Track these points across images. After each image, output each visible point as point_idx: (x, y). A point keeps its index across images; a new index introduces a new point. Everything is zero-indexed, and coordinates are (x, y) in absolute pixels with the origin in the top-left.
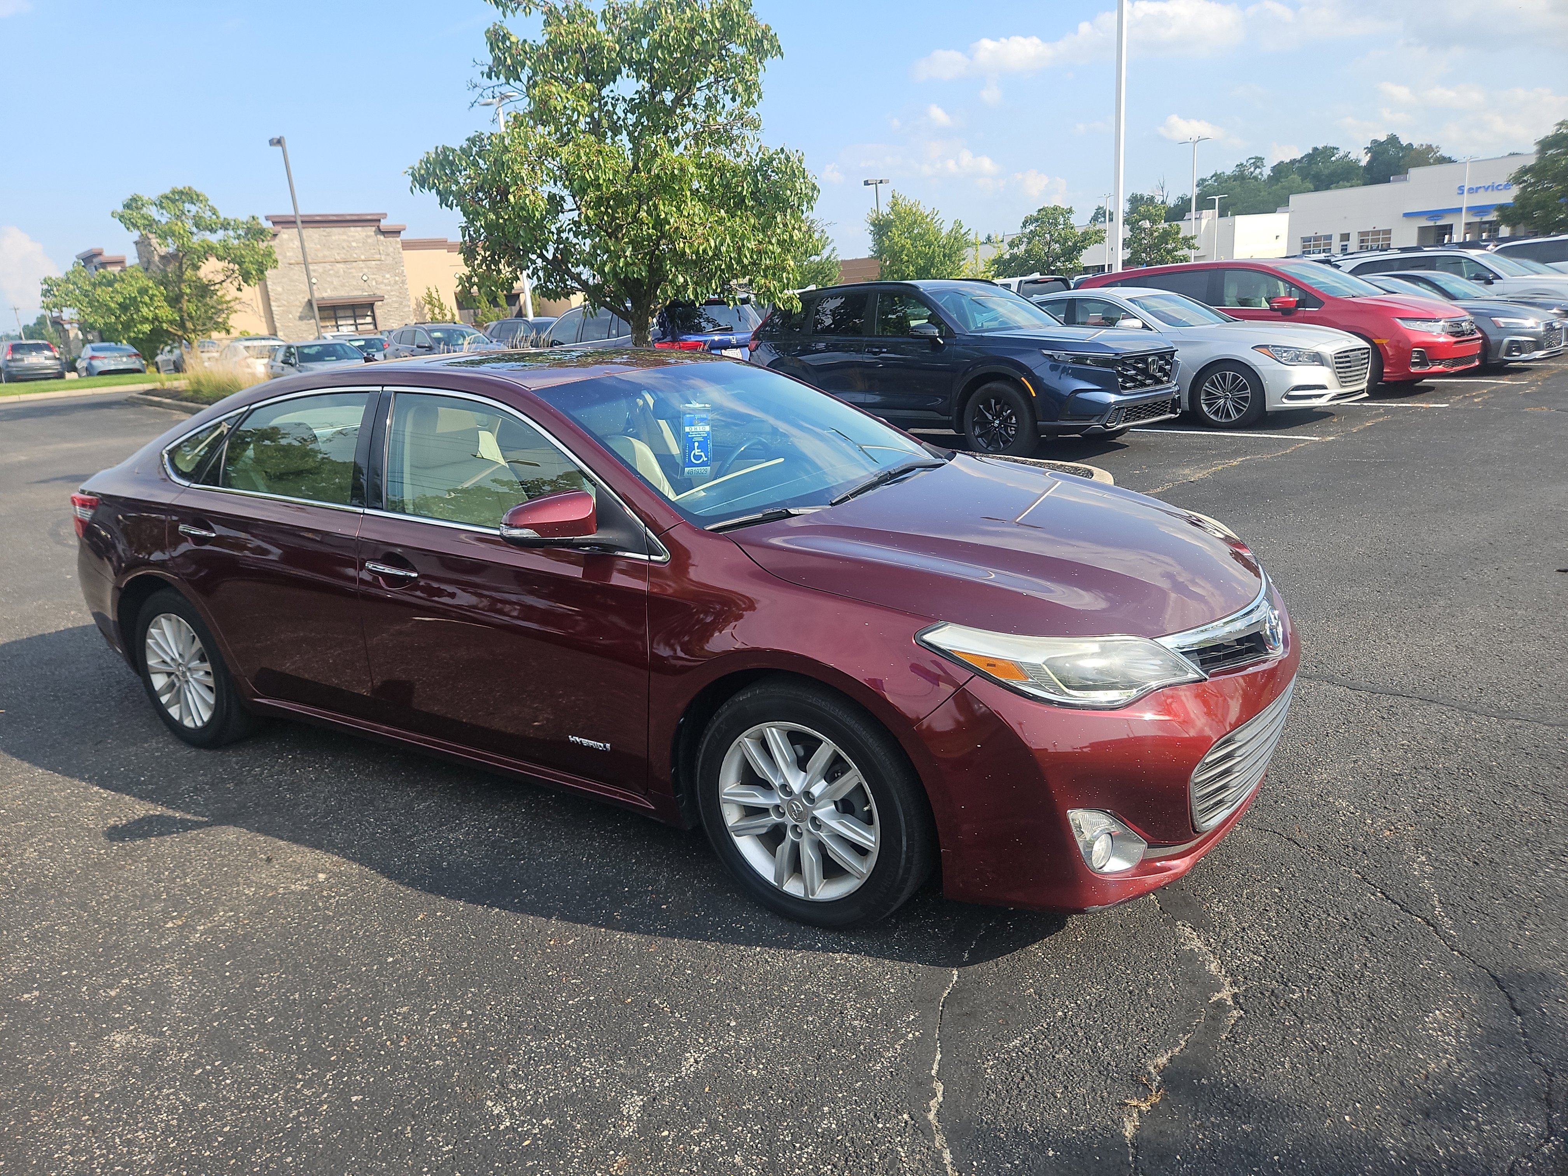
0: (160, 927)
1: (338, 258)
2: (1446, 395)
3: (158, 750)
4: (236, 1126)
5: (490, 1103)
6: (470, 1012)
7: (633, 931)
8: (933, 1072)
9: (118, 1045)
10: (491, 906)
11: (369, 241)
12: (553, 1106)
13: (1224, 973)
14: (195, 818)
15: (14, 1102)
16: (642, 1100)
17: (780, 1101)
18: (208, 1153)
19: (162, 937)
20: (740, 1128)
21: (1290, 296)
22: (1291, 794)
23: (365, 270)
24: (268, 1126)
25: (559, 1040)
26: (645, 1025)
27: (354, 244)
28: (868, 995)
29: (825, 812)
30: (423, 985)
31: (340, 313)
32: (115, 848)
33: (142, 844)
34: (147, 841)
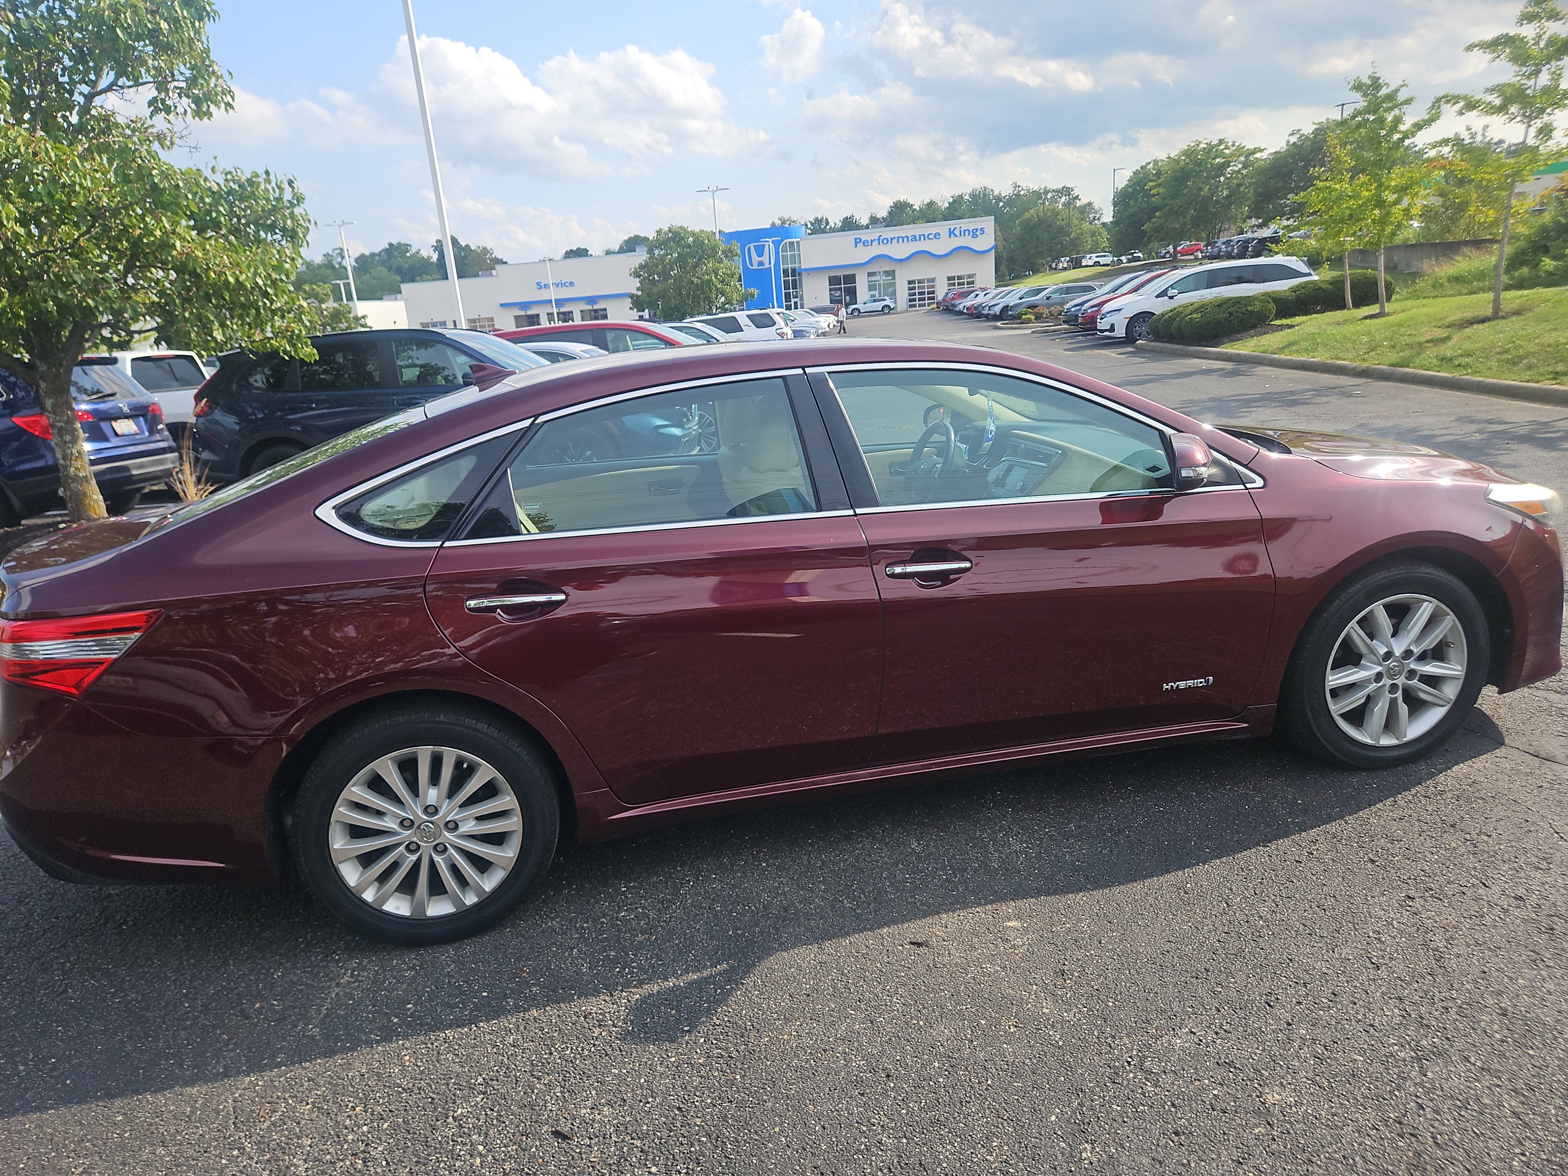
29: (1415, 663)
32: (702, 1040)
33: (726, 1019)
34: (722, 1014)
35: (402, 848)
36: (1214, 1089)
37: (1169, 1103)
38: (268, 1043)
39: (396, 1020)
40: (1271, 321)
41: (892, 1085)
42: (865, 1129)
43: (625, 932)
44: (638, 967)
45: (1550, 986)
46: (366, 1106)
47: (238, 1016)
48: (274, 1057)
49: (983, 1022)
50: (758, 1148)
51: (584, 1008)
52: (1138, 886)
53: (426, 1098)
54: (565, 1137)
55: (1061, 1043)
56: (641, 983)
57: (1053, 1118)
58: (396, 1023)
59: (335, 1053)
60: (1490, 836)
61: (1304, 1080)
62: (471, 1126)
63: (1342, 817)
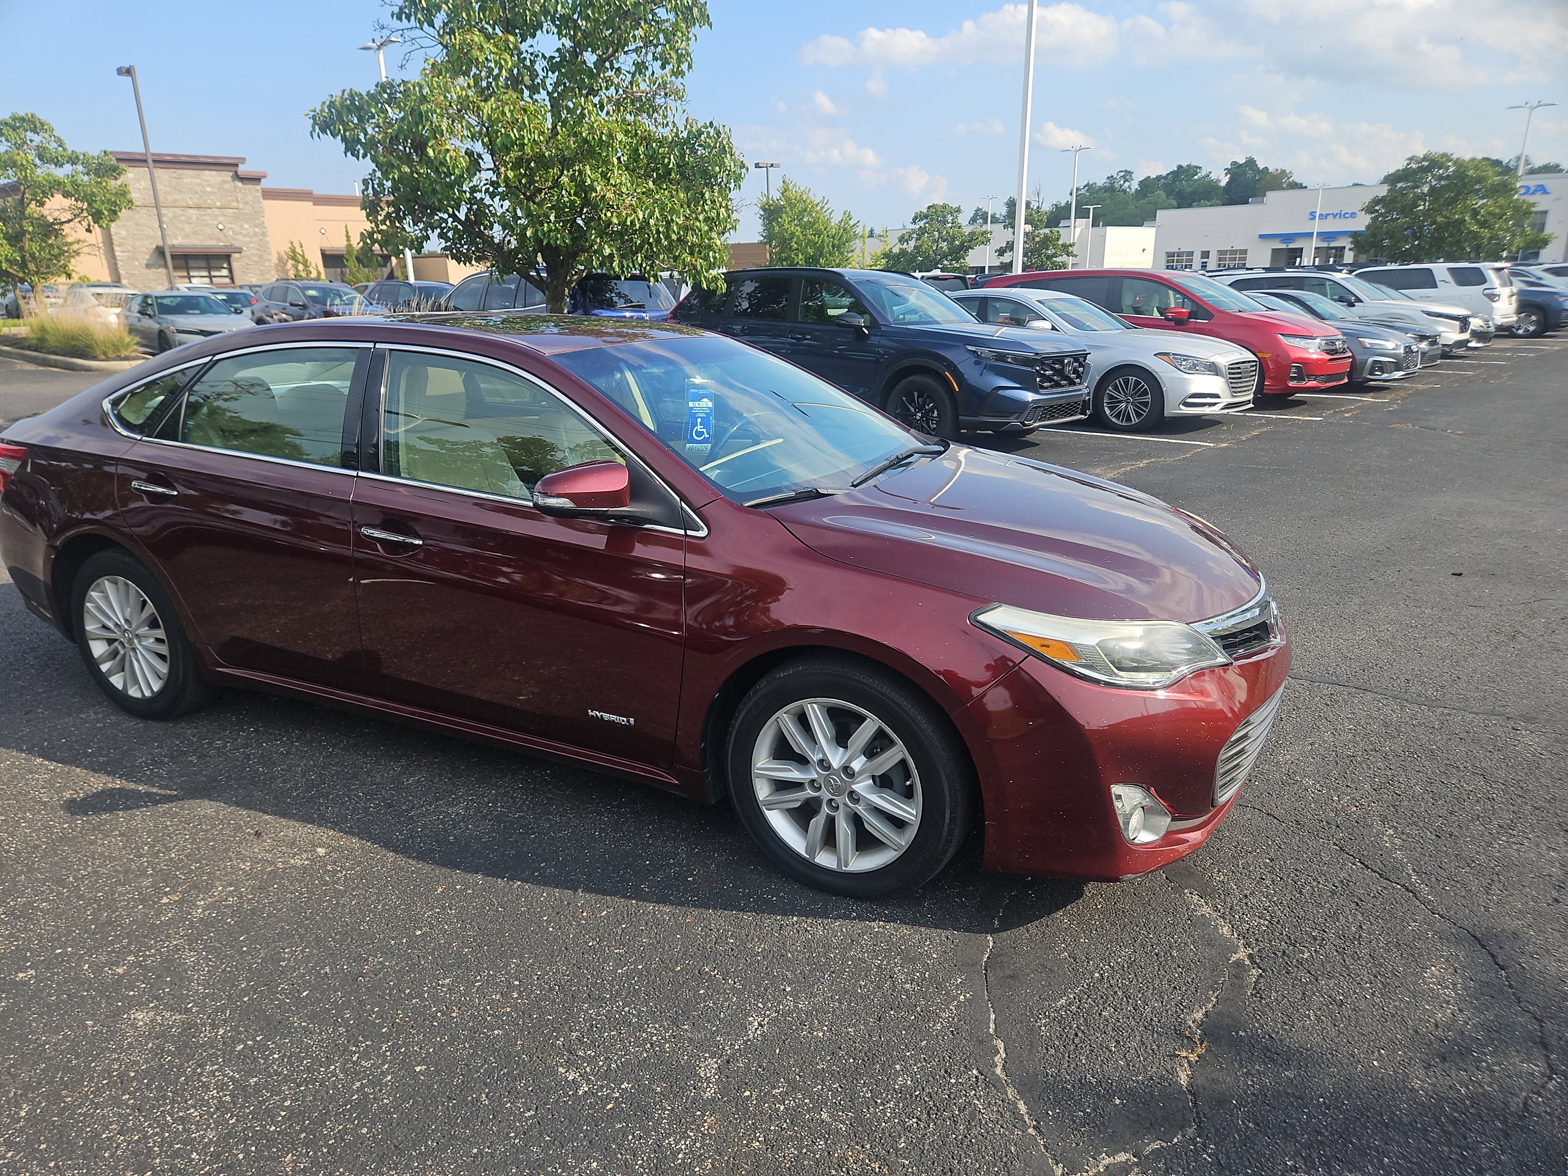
0: (156, 903)
1: (191, 203)
2: (1318, 410)
3: (98, 721)
4: (297, 1100)
5: (561, 1069)
6: (517, 983)
7: (665, 903)
8: (991, 1031)
9: (141, 1023)
10: (512, 878)
11: (226, 186)
12: (628, 1070)
13: (1236, 936)
14: (163, 792)
15: (39, 1083)
16: (716, 1062)
17: (851, 1060)
18: (273, 1128)
19: (159, 913)
20: (820, 1087)
21: (1183, 307)
22: (1262, 773)
23: (221, 218)
24: (331, 1099)
25: (617, 1007)
26: (701, 992)
27: (208, 189)
28: (913, 961)
29: (862, 786)
30: (461, 960)
31: (192, 263)
32: (79, 822)
33: (109, 818)
34: (114, 815)
35: (116, 643)
36: (136, 991)
37: (104, 981)
39: (46, 744)
41: (65, 890)
42: (9, 900)
61: (172, 1020)
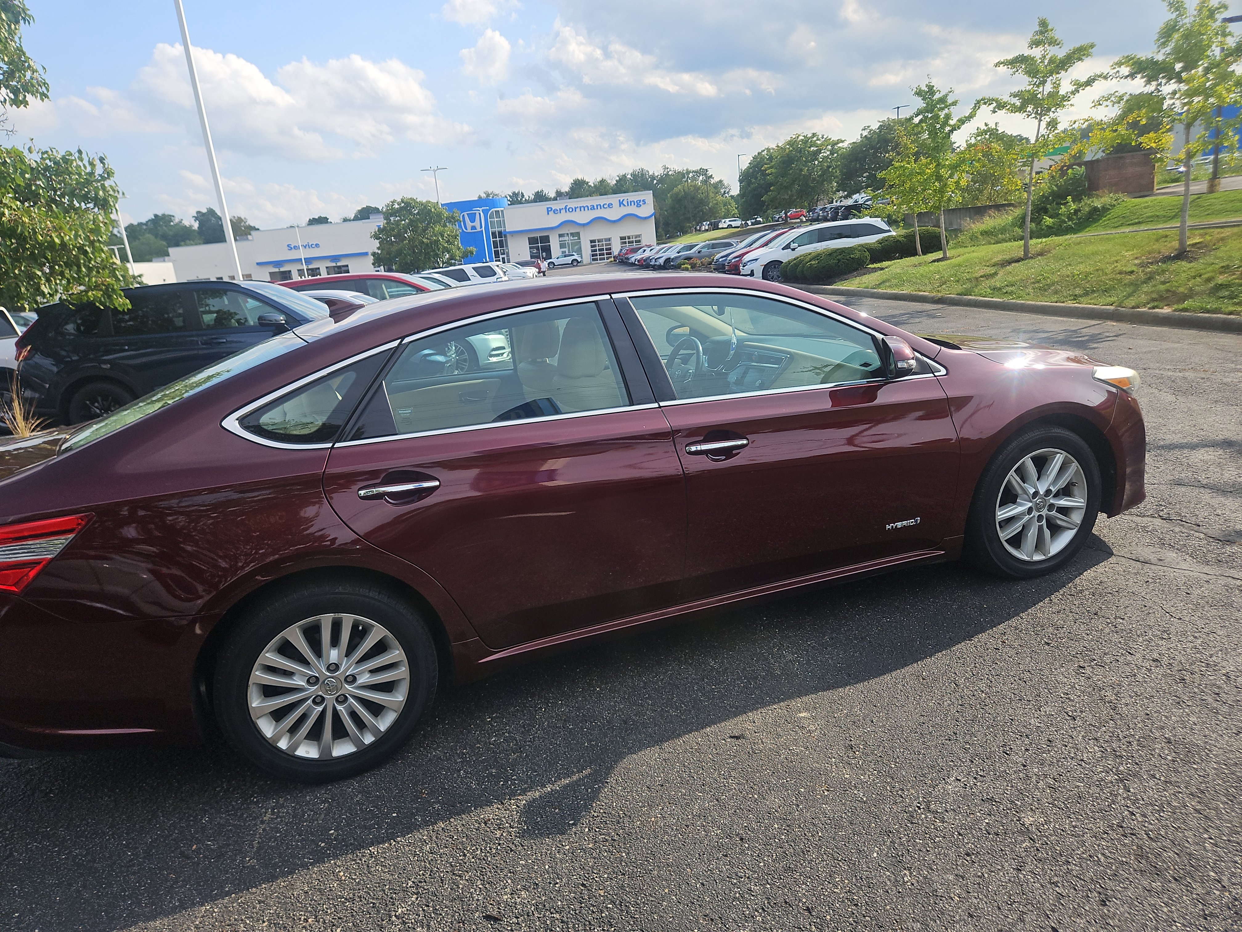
32: (587, 830)
33: (602, 811)
34: (598, 808)
35: (309, 702)
36: (985, 819)
37: (956, 833)
38: (214, 877)
39: (323, 845)
40: (868, 265)
41: (747, 845)
42: (735, 881)
43: (500, 753)
44: (518, 779)
45: (1193, 719)
46: (316, 917)
47: (179, 858)
48: (222, 887)
49: (802, 790)
50: (656, 906)
51: (482, 816)
52: (887, 677)
53: (368, 903)
54: (496, 919)
55: (865, 799)
56: (524, 792)
57: (875, 855)
58: (323, 847)
59: (277, 878)
60: (1123, 619)
61: (1047, 804)
62: (413, 921)
63: (1018, 615)
